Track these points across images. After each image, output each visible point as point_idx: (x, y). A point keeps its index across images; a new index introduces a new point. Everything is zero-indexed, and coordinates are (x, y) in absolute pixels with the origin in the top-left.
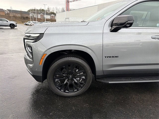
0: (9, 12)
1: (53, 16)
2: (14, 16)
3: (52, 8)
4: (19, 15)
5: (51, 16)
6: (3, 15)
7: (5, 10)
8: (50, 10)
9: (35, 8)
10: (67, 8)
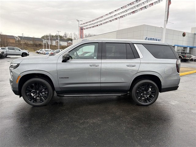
0: (20, 39)
1: (70, 43)
2: (25, 44)
3: (69, 34)
4: (31, 42)
5: (68, 42)
6: (14, 42)
7: (16, 37)
8: (68, 36)
9: (50, 34)
10: (81, 35)
